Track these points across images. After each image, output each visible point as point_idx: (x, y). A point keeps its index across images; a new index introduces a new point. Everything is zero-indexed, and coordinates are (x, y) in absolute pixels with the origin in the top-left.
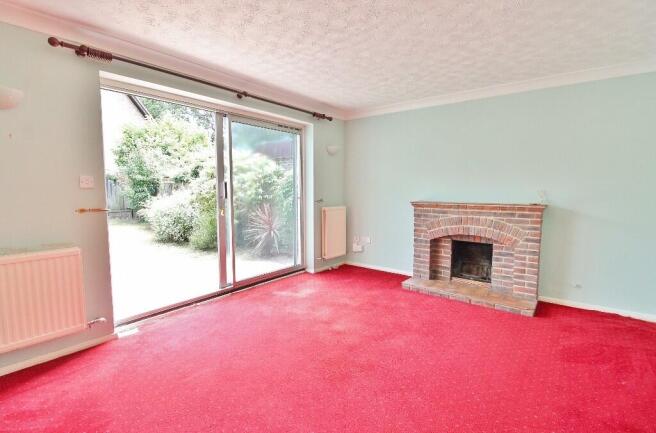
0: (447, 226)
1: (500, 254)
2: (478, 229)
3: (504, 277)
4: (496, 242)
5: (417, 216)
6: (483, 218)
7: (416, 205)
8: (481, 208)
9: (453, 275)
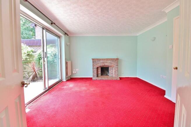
0: (100, 64)
1: (111, 69)
2: (107, 64)
3: (111, 74)
4: (110, 66)
5: (93, 62)
6: (108, 62)
7: (93, 59)
8: (107, 59)
9: (101, 75)
